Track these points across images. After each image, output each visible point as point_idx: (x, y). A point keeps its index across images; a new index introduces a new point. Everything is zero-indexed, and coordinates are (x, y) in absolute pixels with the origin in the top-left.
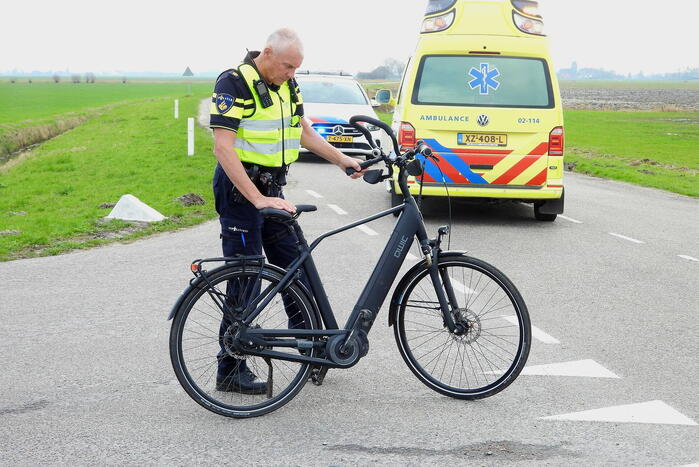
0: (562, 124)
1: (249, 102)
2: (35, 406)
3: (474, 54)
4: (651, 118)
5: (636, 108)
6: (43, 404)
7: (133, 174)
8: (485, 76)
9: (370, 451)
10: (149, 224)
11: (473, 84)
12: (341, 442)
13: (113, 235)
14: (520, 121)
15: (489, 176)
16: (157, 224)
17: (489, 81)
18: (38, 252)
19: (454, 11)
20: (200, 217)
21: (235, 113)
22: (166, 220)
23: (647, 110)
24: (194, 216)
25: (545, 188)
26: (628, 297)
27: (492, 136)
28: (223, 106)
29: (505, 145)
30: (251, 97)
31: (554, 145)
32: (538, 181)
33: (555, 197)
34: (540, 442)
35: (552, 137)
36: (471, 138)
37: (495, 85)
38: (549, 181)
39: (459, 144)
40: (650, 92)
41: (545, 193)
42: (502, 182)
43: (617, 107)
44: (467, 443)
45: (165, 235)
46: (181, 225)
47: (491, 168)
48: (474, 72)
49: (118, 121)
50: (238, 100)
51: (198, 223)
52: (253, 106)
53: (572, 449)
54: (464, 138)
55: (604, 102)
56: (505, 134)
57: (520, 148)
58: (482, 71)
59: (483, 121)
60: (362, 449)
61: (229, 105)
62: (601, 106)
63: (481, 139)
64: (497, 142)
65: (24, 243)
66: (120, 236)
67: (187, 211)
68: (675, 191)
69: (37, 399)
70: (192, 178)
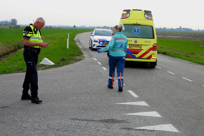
0: (156, 43)
1: (32, 33)
2: (5, 107)
3: (134, 24)
4: (197, 42)
5: (194, 39)
6: (7, 107)
7: (51, 53)
8: (137, 30)
9: (79, 120)
10: (50, 65)
11: (134, 32)
12: (74, 118)
13: (40, 68)
14: (145, 42)
15: (137, 56)
16: (52, 65)
17: (137, 31)
18: (20, 72)
19: (129, 13)
20: (63, 64)
21: (29, 35)
22: (54, 65)
23: (197, 40)
24: (62, 64)
25: (151, 59)
26: (162, 87)
27: (138, 46)
28: (26, 34)
29: (141, 48)
30: (32, 32)
31: (154, 48)
32: (150, 57)
33: (154, 61)
34: (121, 120)
35: (153, 46)
36: (132, 46)
37: (139, 32)
38: (152, 58)
39: (129, 47)
40: (200, 35)
41: (151, 60)
42: (140, 57)
43: (189, 39)
44: (104, 119)
45: (54, 68)
46: (58, 66)
47: (137, 54)
48: (134, 29)
49: (53, 39)
50: (29, 32)
51: (63, 65)
52: (33, 33)
53: (128, 121)
54: (131, 46)
55: (186, 37)
56: (142, 45)
57: (145, 49)
58: (136, 29)
59: (136, 42)
60: (78, 119)
61: (28, 33)
62: (185, 38)
63: (135, 46)
64: (139, 47)
65: (17, 69)
66: (42, 68)
67: (61, 63)
68: (192, 61)
69: (6, 106)
70: (65, 54)
